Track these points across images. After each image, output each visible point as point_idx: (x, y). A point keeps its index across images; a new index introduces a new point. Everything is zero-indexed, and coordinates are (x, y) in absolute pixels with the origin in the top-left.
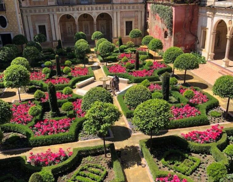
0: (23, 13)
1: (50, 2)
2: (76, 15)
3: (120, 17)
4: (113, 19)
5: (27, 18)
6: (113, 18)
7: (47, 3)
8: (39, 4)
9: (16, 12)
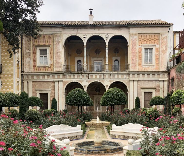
0: (24, 78)
1: (57, 68)
2: (85, 83)
3: (138, 87)
4: (129, 89)
5: (28, 84)
6: (129, 87)
7: (54, 68)
8: (44, 70)
9: (13, 75)
